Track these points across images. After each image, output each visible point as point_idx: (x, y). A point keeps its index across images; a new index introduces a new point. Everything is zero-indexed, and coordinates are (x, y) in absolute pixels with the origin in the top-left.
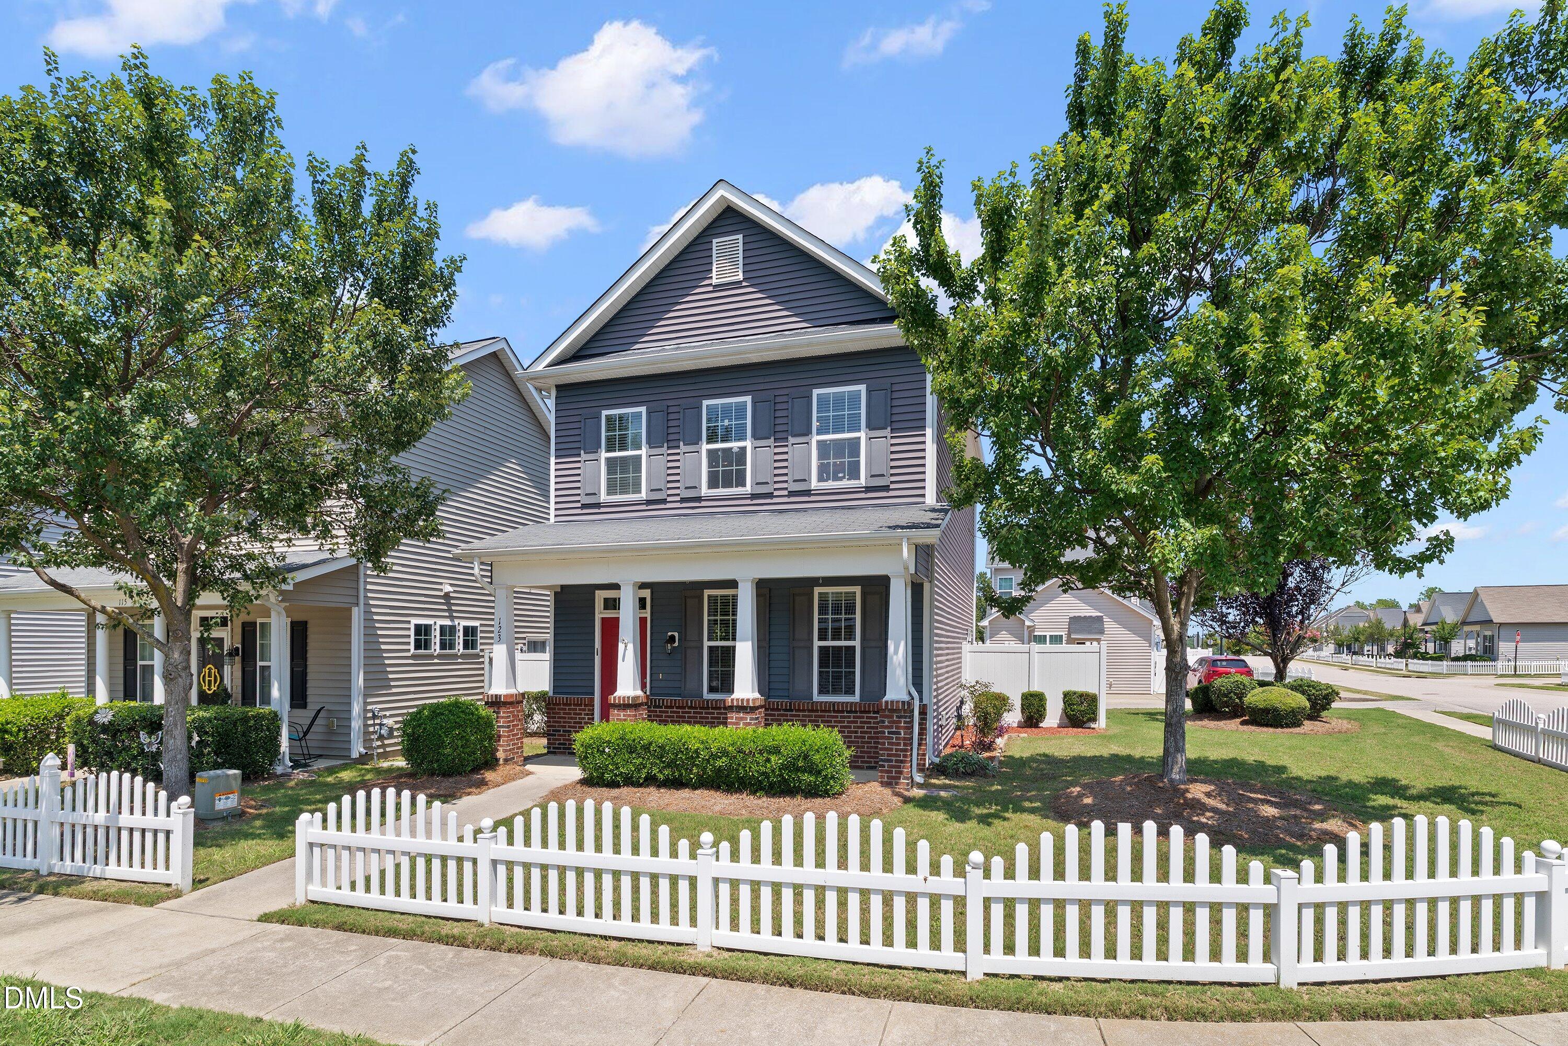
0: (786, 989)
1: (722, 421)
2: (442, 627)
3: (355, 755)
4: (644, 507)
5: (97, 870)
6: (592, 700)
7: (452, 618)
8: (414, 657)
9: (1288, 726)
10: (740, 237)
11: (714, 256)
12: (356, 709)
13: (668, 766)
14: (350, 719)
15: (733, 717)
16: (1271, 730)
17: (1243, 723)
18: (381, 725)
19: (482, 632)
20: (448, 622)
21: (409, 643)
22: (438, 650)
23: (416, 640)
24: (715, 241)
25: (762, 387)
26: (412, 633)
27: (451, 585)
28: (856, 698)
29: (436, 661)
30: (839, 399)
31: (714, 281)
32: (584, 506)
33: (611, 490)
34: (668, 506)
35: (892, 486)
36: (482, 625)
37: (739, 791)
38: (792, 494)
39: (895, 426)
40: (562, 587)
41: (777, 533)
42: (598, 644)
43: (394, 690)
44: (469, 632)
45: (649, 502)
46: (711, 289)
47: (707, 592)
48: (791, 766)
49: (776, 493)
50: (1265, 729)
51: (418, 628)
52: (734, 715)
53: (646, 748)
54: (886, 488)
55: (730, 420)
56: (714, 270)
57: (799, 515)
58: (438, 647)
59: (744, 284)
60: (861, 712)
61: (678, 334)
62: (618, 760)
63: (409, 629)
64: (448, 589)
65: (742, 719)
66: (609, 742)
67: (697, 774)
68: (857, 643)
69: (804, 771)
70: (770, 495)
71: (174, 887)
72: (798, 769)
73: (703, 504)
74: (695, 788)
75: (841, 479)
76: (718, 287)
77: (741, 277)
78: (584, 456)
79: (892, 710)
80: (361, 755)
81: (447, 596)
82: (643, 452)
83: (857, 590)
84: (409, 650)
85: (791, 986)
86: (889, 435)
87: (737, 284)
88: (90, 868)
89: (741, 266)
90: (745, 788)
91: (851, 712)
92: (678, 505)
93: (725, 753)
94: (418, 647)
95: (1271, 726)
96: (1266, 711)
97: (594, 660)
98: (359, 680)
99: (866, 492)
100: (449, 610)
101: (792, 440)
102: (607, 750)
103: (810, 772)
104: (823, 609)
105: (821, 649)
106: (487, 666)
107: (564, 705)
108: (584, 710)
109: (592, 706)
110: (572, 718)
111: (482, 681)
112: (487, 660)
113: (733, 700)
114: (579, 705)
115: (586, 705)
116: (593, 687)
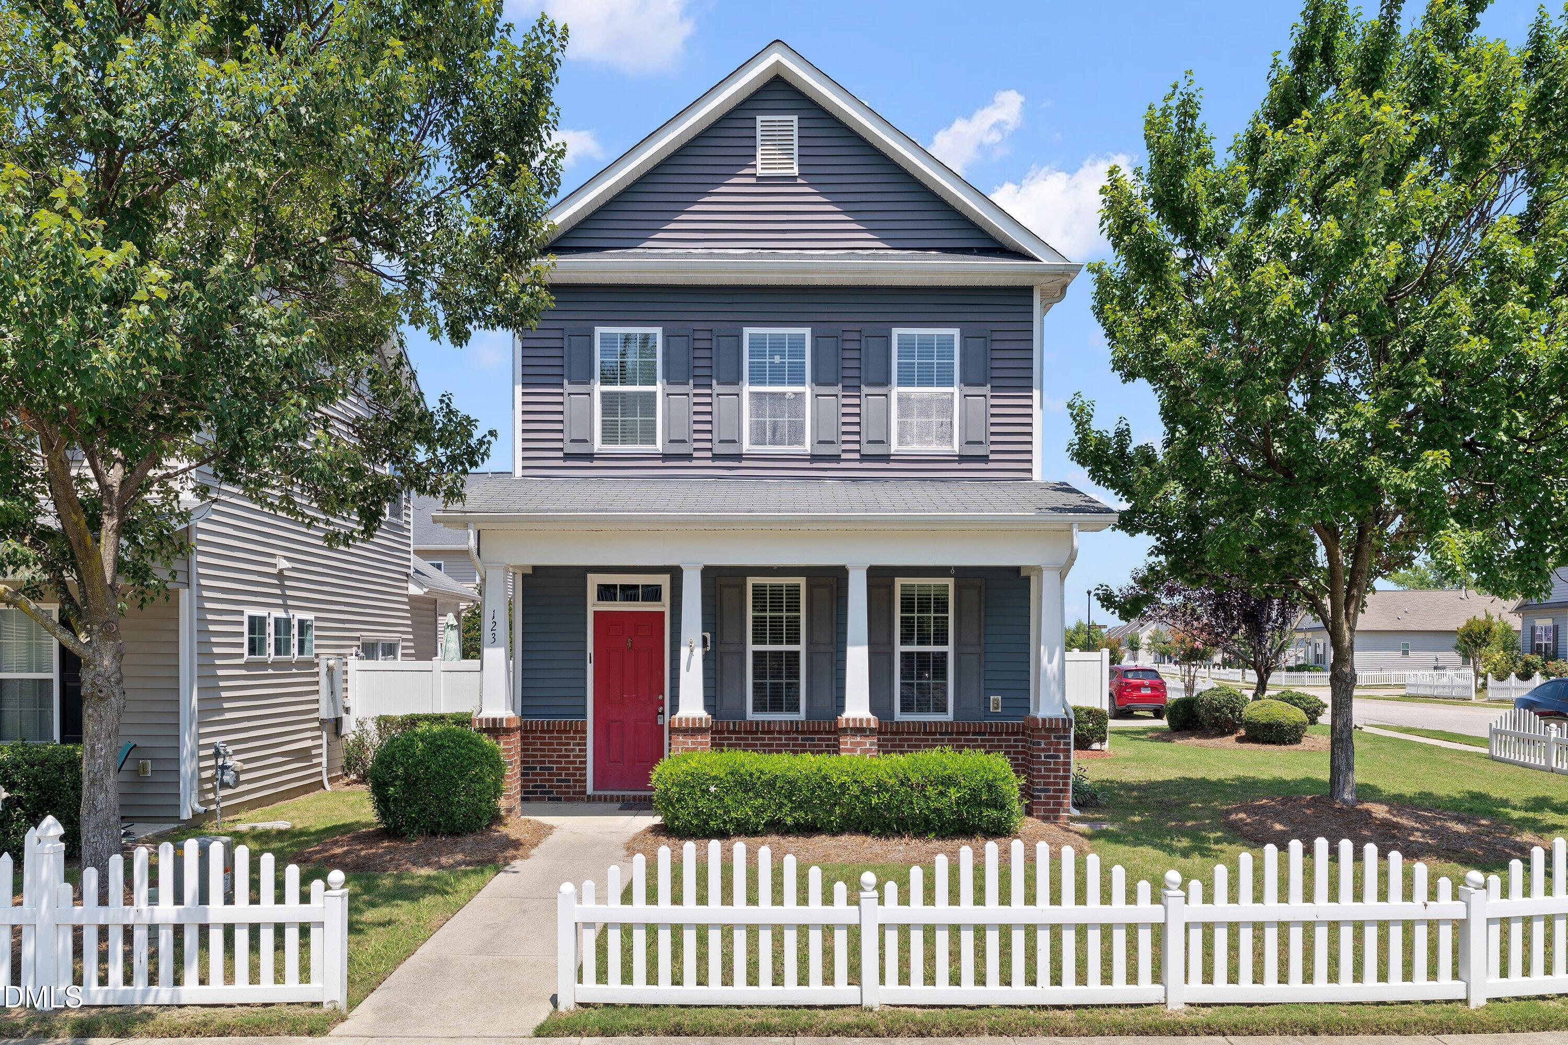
0: (1308, 1038)
1: (772, 357)
2: (277, 620)
3: (186, 814)
4: (659, 463)
5: (164, 993)
6: (584, 724)
7: (286, 607)
8: (247, 666)
9: (1291, 742)
10: (795, 118)
11: (759, 138)
12: (187, 743)
13: (800, 806)
14: (177, 760)
15: (847, 742)
16: (1276, 747)
17: (1240, 740)
18: (224, 768)
19: (318, 628)
20: (281, 614)
21: (241, 645)
22: (273, 656)
23: (252, 641)
24: (759, 118)
25: (825, 318)
26: (245, 629)
27: (286, 558)
28: (949, 717)
29: (270, 671)
30: (926, 345)
31: (760, 172)
32: (568, 457)
33: (609, 435)
34: (695, 463)
35: (992, 457)
36: (317, 619)
37: (899, 834)
38: (865, 458)
39: (997, 383)
40: (535, 568)
41: (909, 510)
42: (590, 649)
43: (228, 716)
44: (303, 626)
45: (666, 457)
46: (753, 180)
47: (751, 581)
48: (974, 800)
49: (844, 456)
50: (1269, 747)
51: (252, 619)
52: (849, 740)
53: (771, 784)
54: (984, 459)
55: (782, 356)
56: (759, 157)
57: (877, 487)
58: (272, 650)
59: (799, 181)
61: (708, 236)
62: (728, 800)
63: (241, 623)
64: (284, 564)
65: (859, 744)
66: (715, 778)
67: (842, 816)
68: (949, 649)
70: (836, 458)
71: (327, 1007)
72: (980, 804)
73: (745, 463)
74: (834, 833)
75: (930, 443)
76: (763, 180)
77: (796, 171)
78: (568, 388)
79: (1050, 730)
80: (196, 815)
81: (280, 575)
82: (658, 388)
83: (950, 582)
84: (242, 655)
85: (1314, 1033)
86: (989, 394)
87: (789, 180)
88: (145, 994)
89: (796, 156)
90: (906, 829)
91: (946, 733)
92: (709, 463)
93: (881, 786)
94: (252, 651)
95: (1274, 743)
96: (1269, 726)
97: (585, 670)
98: (191, 700)
99: (959, 462)
100: (284, 596)
101: (865, 390)
102: (712, 789)
103: (995, 807)
104: (907, 605)
105: (904, 655)
106: (323, 679)
107: (543, 731)
108: (574, 738)
109: (585, 732)
110: (554, 750)
111: (317, 701)
112: (323, 670)
113: (847, 720)
114: (565, 731)
115: (576, 732)
116: (585, 706)
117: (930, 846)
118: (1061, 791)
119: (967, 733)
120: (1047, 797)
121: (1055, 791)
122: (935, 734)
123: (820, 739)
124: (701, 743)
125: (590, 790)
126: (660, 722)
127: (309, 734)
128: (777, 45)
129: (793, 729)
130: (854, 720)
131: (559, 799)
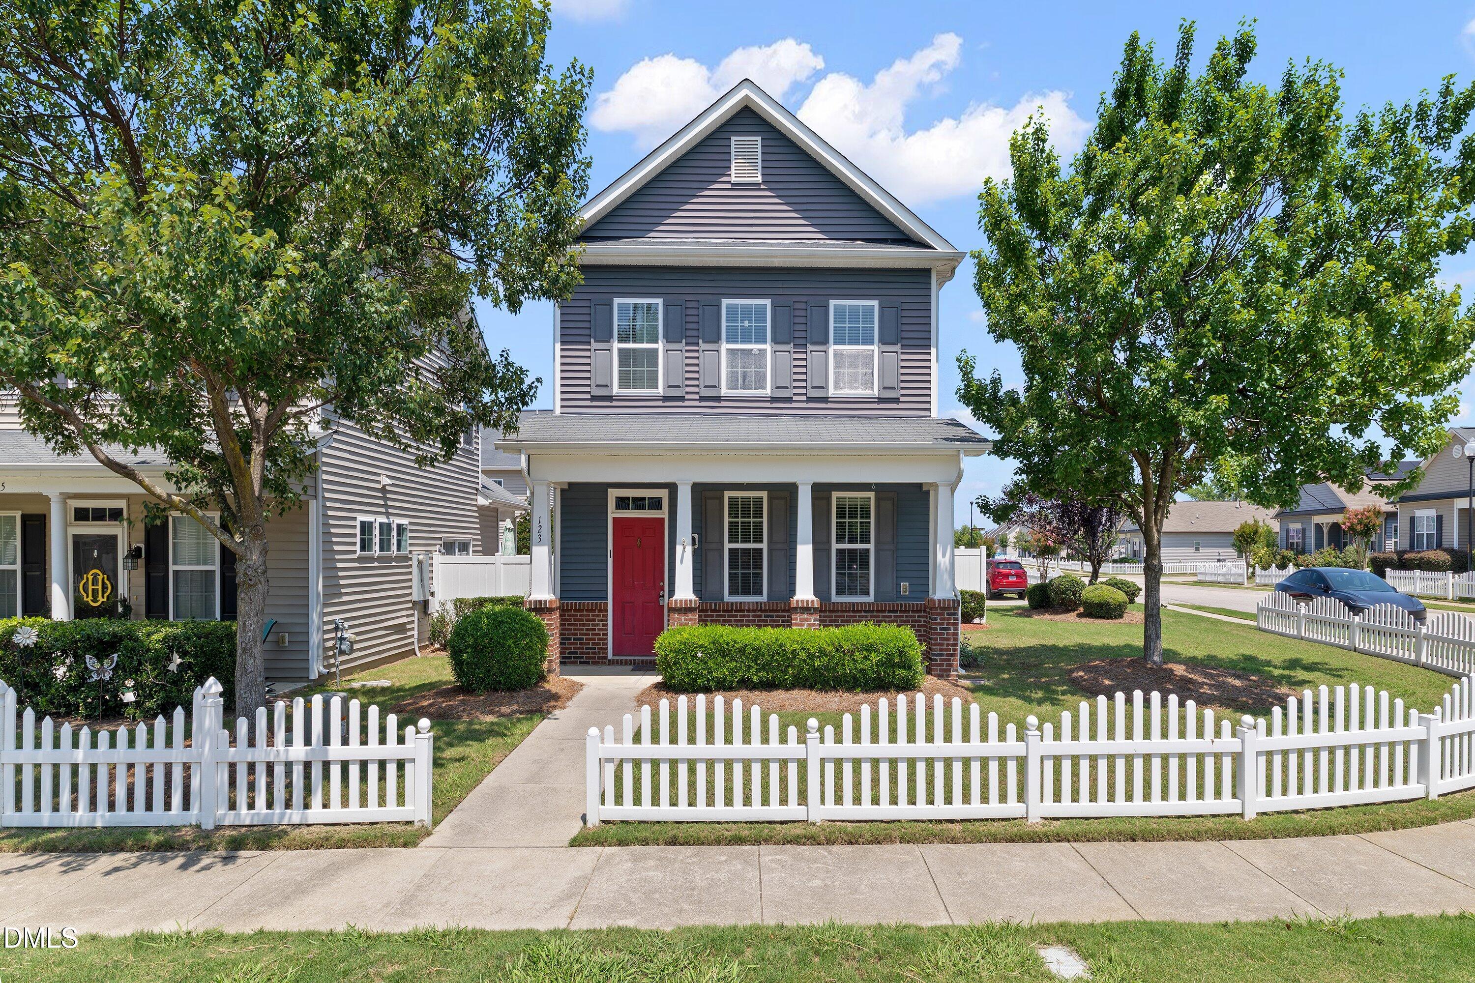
1: (742, 322)
2: (382, 525)
3: (316, 675)
4: (660, 403)
5: (294, 815)
6: (605, 605)
7: (387, 514)
8: (360, 559)
9: (1116, 617)
10: (759, 138)
11: (733, 153)
12: (315, 621)
13: (763, 668)
14: (308, 633)
15: (797, 618)
16: (1105, 621)
17: (1080, 616)
18: (342, 639)
19: (411, 531)
20: (384, 519)
21: (354, 544)
22: (378, 552)
23: (362, 540)
24: (733, 138)
25: (781, 292)
26: (358, 531)
27: (387, 476)
28: (871, 599)
29: (376, 564)
30: (854, 313)
31: (734, 179)
32: (593, 398)
33: (624, 382)
34: (686, 403)
35: (902, 399)
36: (410, 523)
37: (835, 689)
38: (810, 400)
39: (905, 342)
40: (570, 484)
42: (610, 546)
43: (348, 598)
44: (400, 529)
45: (665, 398)
46: (729, 186)
47: (726, 497)
48: (888, 663)
49: (795, 398)
50: (1100, 621)
51: (363, 524)
52: (798, 616)
53: (742, 651)
54: (896, 400)
55: (750, 321)
56: (733, 168)
57: (819, 422)
58: (377, 548)
59: (762, 187)
60: (878, 611)
61: (697, 228)
62: (711, 664)
63: (355, 527)
64: (385, 481)
65: (806, 620)
66: (701, 646)
67: (794, 676)
68: (871, 546)
69: (899, 667)
70: (789, 400)
71: (418, 824)
72: (893, 666)
73: (723, 404)
74: (787, 689)
75: (857, 388)
76: (736, 186)
77: (759, 179)
78: (594, 345)
79: (944, 608)
80: (320, 675)
81: (384, 489)
82: (660, 346)
83: (871, 495)
84: (355, 552)
86: (899, 351)
87: (755, 186)
88: (282, 815)
89: (760, 168)
90: (840, 685)
91: (869, 611)
92: (696, 403)
93: (822, 653)
94: (363, 548)
95: (1104, 618)
96: (1100, 605)
97: (607, 563)
98: (318, 586)
99: (878, 403)
100: (386, 506)
101: (810, 347)
102: (699, 655)
103: (904, 668)
104: (841, 513)
105: (837, 551)
106: (415, 570)
107: (575, 610)
108: (598, 616)
109: (606, 611)
110: (584, 625)
111: (410, 587)
112: (415, 563)
113: (797, 601)
114: (592, 610)
115: (600, 611)
116: (606, 591)
117: (857, 698)
118: (952, 655)
119: (884, 611)
120: (941, 660)
121: (948, 655)
122: (861, 611)
123: (778, 616)
124: (691, 619)
125: (610, 656)
126: (661, 603)
127: (404, 613)
128: (746, 83)
129: (758, 608)
130: (803, 601)
131: (588, 663)
